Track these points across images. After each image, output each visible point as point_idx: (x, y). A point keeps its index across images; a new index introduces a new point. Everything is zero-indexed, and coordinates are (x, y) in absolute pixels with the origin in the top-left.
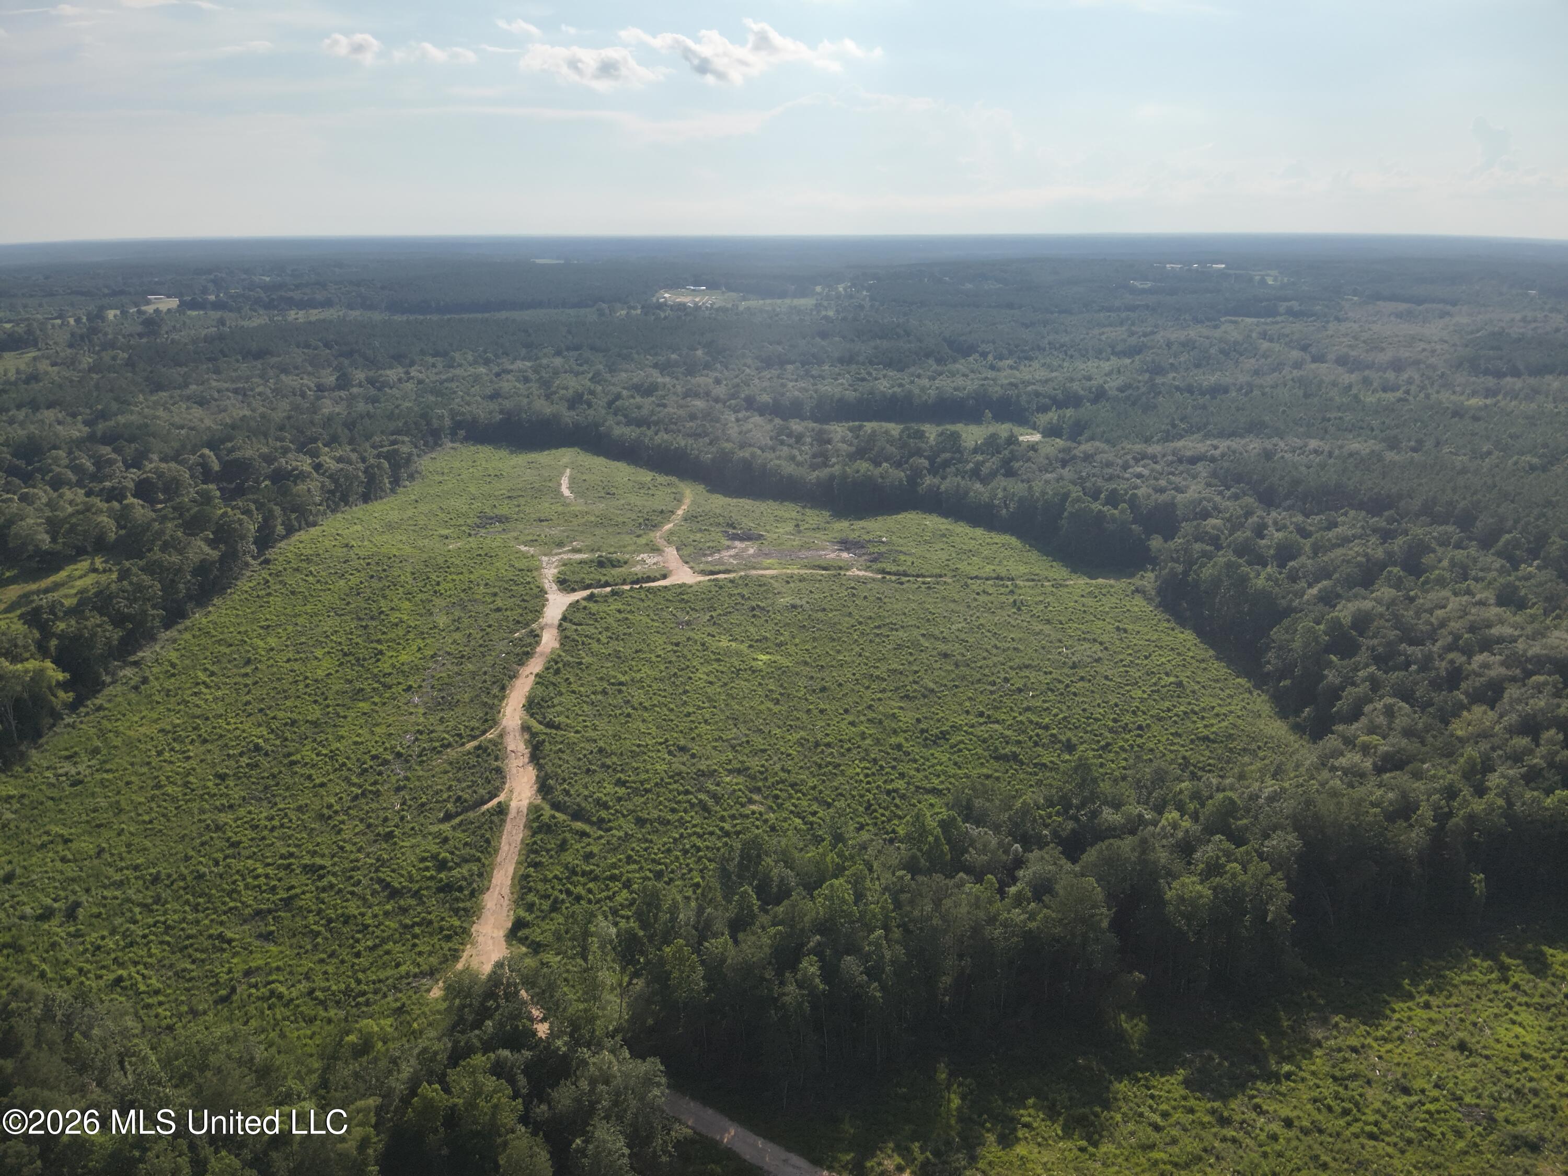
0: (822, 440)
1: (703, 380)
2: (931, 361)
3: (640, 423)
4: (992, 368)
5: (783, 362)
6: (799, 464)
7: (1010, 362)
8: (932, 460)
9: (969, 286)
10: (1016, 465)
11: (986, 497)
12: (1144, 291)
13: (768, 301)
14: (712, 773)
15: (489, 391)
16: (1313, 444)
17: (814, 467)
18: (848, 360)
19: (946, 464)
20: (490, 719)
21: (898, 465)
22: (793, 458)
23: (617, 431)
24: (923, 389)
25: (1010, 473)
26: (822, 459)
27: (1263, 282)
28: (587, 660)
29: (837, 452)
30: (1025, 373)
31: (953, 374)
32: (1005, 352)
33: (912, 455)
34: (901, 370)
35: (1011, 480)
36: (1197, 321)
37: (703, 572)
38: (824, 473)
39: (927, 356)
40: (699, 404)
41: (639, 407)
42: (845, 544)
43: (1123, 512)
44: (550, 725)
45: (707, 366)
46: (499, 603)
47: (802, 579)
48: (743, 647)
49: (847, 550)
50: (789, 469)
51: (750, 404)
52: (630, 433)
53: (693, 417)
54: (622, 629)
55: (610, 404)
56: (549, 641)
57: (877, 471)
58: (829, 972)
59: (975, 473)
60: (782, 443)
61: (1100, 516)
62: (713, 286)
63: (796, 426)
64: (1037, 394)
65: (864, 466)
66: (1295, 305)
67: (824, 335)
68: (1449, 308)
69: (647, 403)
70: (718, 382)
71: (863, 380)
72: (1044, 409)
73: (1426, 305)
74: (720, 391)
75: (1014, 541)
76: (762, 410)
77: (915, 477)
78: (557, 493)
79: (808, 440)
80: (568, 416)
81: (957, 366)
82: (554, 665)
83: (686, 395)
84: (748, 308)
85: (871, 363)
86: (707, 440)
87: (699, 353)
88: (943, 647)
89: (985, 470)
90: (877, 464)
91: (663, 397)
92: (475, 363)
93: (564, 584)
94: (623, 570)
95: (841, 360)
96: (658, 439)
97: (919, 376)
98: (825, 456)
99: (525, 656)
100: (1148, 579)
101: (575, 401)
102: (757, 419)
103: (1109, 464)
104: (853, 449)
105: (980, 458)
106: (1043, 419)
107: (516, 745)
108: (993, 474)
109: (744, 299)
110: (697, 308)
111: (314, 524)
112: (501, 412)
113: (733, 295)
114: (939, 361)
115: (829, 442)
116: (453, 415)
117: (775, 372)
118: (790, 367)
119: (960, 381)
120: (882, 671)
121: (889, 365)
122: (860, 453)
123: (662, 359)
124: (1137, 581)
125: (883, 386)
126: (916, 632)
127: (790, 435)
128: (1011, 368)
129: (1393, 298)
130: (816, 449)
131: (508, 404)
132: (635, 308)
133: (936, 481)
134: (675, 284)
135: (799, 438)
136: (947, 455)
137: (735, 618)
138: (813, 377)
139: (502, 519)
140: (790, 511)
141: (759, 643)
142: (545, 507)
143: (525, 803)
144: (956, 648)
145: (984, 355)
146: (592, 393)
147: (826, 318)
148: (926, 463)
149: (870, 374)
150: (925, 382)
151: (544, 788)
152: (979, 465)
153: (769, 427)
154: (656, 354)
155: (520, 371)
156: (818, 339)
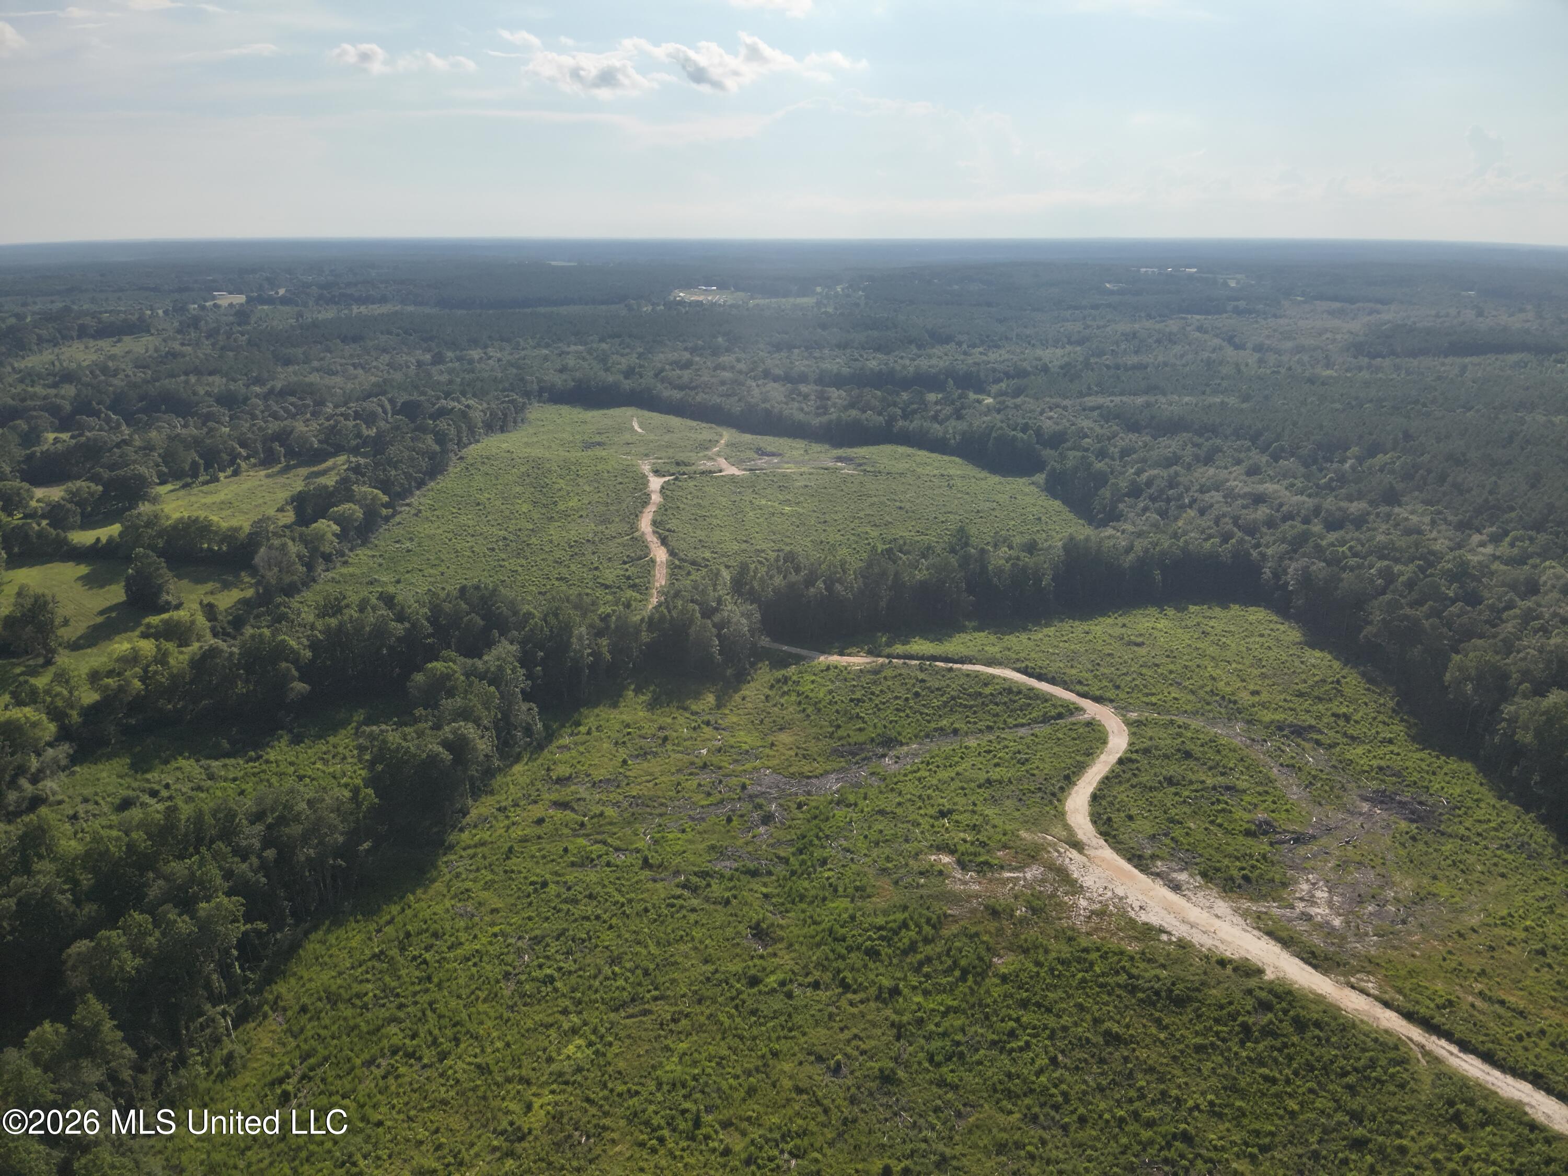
0: (822, 397)
1: (725, 359)
2: (913, 347)
3: (681, 388)
4: (965, 353)
5: (790, 347)
6: (806, 413)
7: (981, 349)
8: (904, 410)
9: (956, 287)
10: (964, 412)
11: (940, 434)
12: (1112, 292)
13: (773, 300)
14: (763, 551)
15: (558, 366)
16: (1187, 399)
17: (818, 415)
18: (843, 346)
19: (914, 412)
20: (634, 527)
21: (880, 414)
22: (802, 410)
23: (666, 394)
24: (904, 367)
25: (959, 417)
26: (823, 409)
27: (1225, 284)
28: (682, 506)
29: (834, 405)
30: (993, 356)
31: (930, 357)
32: (978, 341)
33: (889, 406)
34: (887, 354)
35: (960, 422)
36: (1149, 317)
37: (745, 470)
38: (824, 419)
39: (910, 342)
40: (727, 375)
41: (680, 377)
42: (839, 459)
43: (1030, 436)
44: (669, 530)
45: (728, 350)
46: (620, 480)
47: (810, 474)
48: (776, 504)
49: (841, 462)
50: (800, 416)
51: (766, 374)
52: (677, 395)
53: (723, 383)
54: (700, 494)
55: (656, 375)
56: (656, 498)
57: (864, 416)
58: (829, 588)
59: (935, 418)
60: (793, 399)
61: (1014, 438)
62: (722, 286)
63: (804, 388)
64: (994, 370)
65: (854, 413)
66: (1242, 304)
67: (824, 327)
68: (1379, 306)
69: (686, 375)
70: (738, 360)
71: (857, 360)
72: (997, 381)
73: (1360, 305)
74: (742, 366)
75: (957, 460)
76: (776, 379)
77: (892, 420)
78: (632, 429)
79: (813, 397)
80: (627, 384)
81: (934, 350)
82: (663, 509)
83: (715, 369)
84: (758, 305)
85: (864, 348)
86: (736, 398)
87: (720, 339)
88: (898, 504)
89: (941, 416)
90: (865, 412)
91: (698, 370)
92: (538, 346)
93: (657, 472)
94: (693, 468)
95: (839, 346)
96: (699, 398)
97: (902, 358)
98: (825, 408)
99: (646, 503)
100: (1040, 478)
101: (629, 373)
102: (772, 384)
103: (1031, 411)
104: (846, 403)
105: (939, 407)
106: (994, 389)
107: (653, 540)
108: (947, 418)
109: (752, 298)
110: (713, 304)
111: (478, 441)
112: (573, 380)
113: (741, 294)
114: (919, 347)
115: (828, 399)
116: (540, 381)
117: (784, 354)
118: (796, 351)
119: (934, 361)
120: (861, 514)
121: (878, 349)
122: (852, 406)
123: (690, 345)
124: (1034, 479)
125: (873, 364)
126: (885, 499)
127: (799, 394)
128: (981, 353)
129: (1335, 299)
130: (818, 403)
131: (578, 375)
132: (658, 305)
133: (907, 423)
134: (688, 285)
135: (806, 397)
136: (915, 406)
137: (768, 491)
138: (815, 358)
139: (599, 444)
140: (800, 444)
141: (787, 502)
142: (627, 437)
143: (664, 560)
144: (908, 506)
145: (959, 344)
146: (641, 366)
147: (826, 313)
148: (899, 412)
149: (861, 356)
150: (907, 362)
151: (672, 553)
152: (937, 412)
153: (783, 389)
154: (684, 341)
155: (576, 352)
156: (819, 330)
